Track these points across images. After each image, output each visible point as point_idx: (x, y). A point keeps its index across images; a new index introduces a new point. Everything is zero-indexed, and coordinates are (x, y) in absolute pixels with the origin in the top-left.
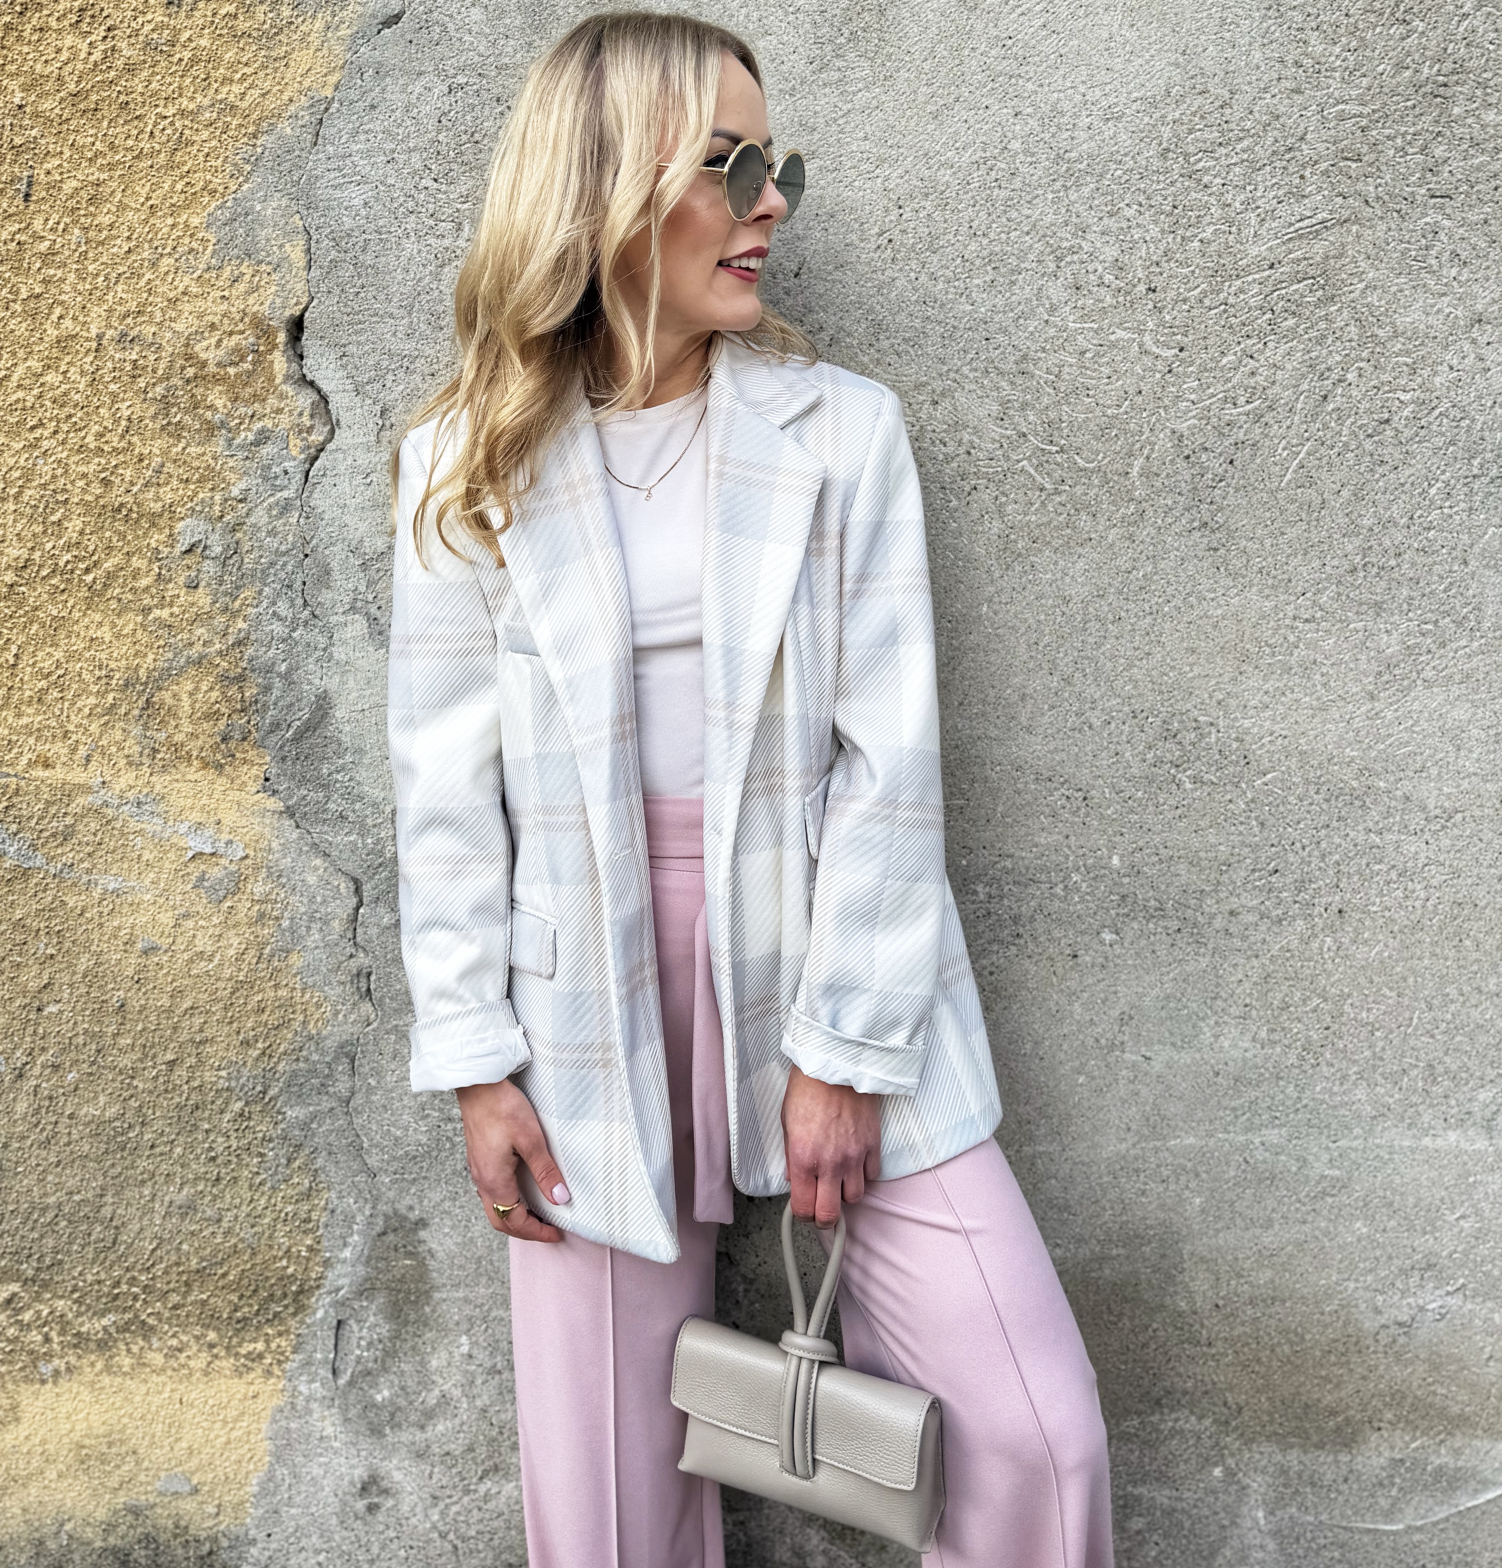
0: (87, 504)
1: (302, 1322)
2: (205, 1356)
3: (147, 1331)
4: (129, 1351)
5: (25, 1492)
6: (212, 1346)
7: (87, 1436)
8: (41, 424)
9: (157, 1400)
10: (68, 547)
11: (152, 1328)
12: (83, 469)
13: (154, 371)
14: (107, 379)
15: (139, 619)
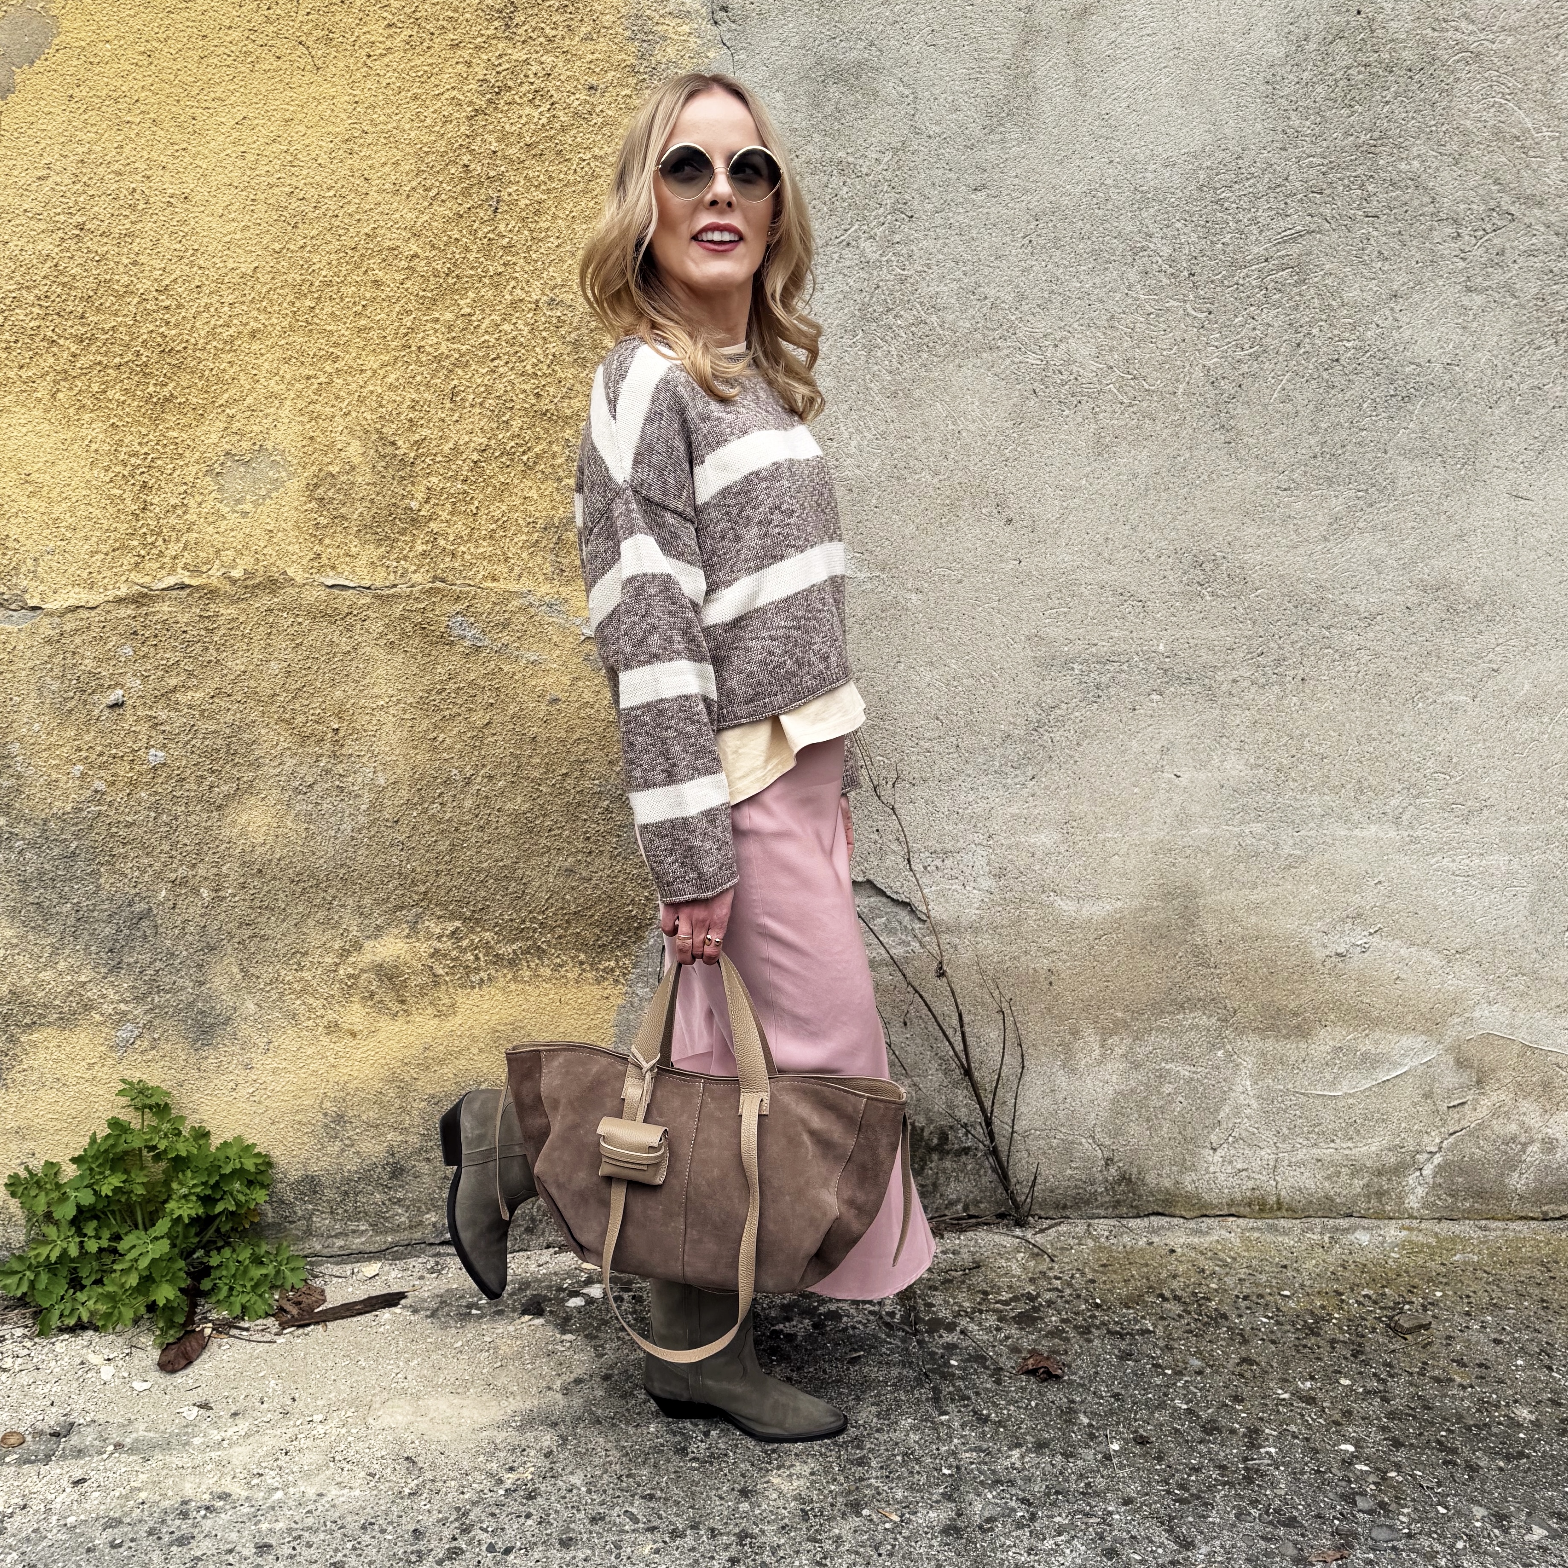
0: (526, 409)
1: (640, 948)
2: (577, 970)
3: (541, 953)
4: (528, 966)
5: (457, 1062)
6: (582, 963)
7: (499, 1024)
8: (498, 357)
9: (545, 1000)
10: (513, 437)
11: (544, 951)
12: (525, 386)
13: (571, 324)
14: (541, 328)
15: (555, 485)
